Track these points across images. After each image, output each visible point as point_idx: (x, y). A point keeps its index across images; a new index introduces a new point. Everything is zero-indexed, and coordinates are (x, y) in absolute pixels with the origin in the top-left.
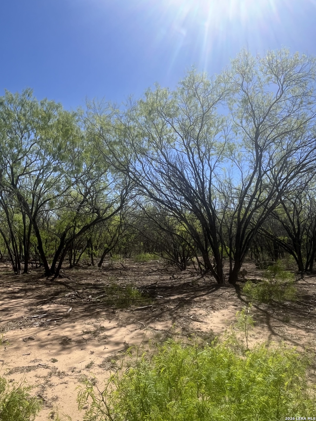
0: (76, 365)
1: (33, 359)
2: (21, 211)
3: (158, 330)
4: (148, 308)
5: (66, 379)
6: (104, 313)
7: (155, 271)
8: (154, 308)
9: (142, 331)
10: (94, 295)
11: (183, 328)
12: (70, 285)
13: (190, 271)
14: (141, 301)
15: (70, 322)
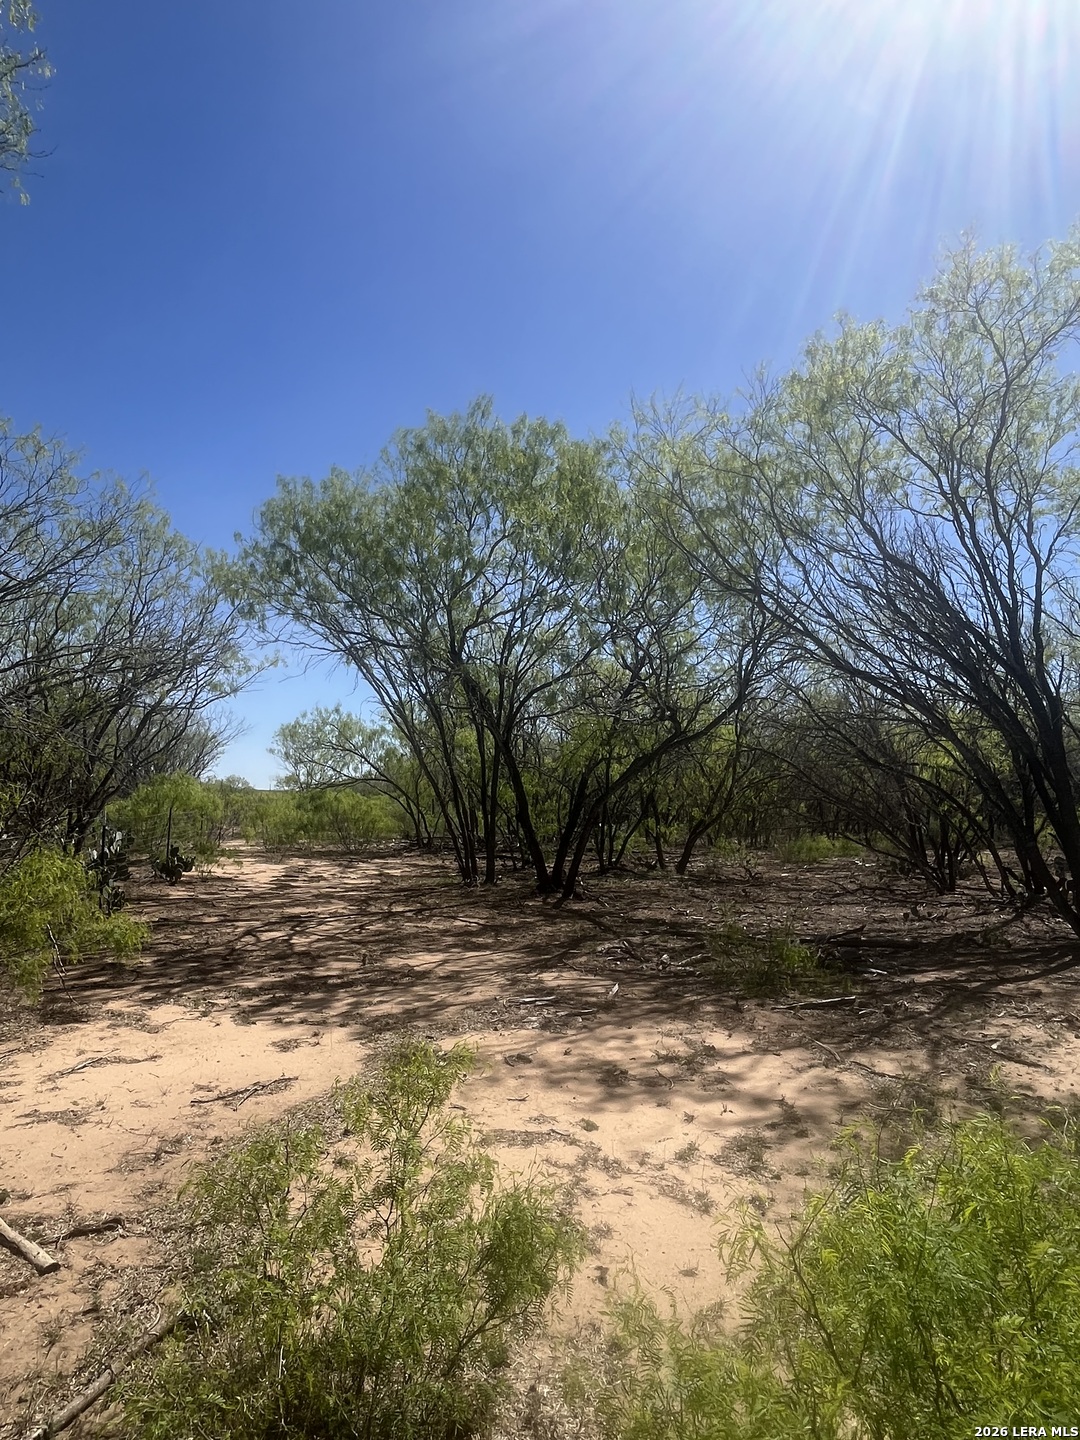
0: (648, 1147)
1: (535, 1114)
2: (473, 720)
3: (883, 1075)
4: (843, 1003)
5: (626, 1181)
6: (709, 1008)
7: (852, 893)
8: (862, 1005)
9: (831, 1073)
10: (675, 954)
11: (967, 1079)
12: (606, 920)
13: (973, 897)
14: (818, 980)
15: (619, 1024)
